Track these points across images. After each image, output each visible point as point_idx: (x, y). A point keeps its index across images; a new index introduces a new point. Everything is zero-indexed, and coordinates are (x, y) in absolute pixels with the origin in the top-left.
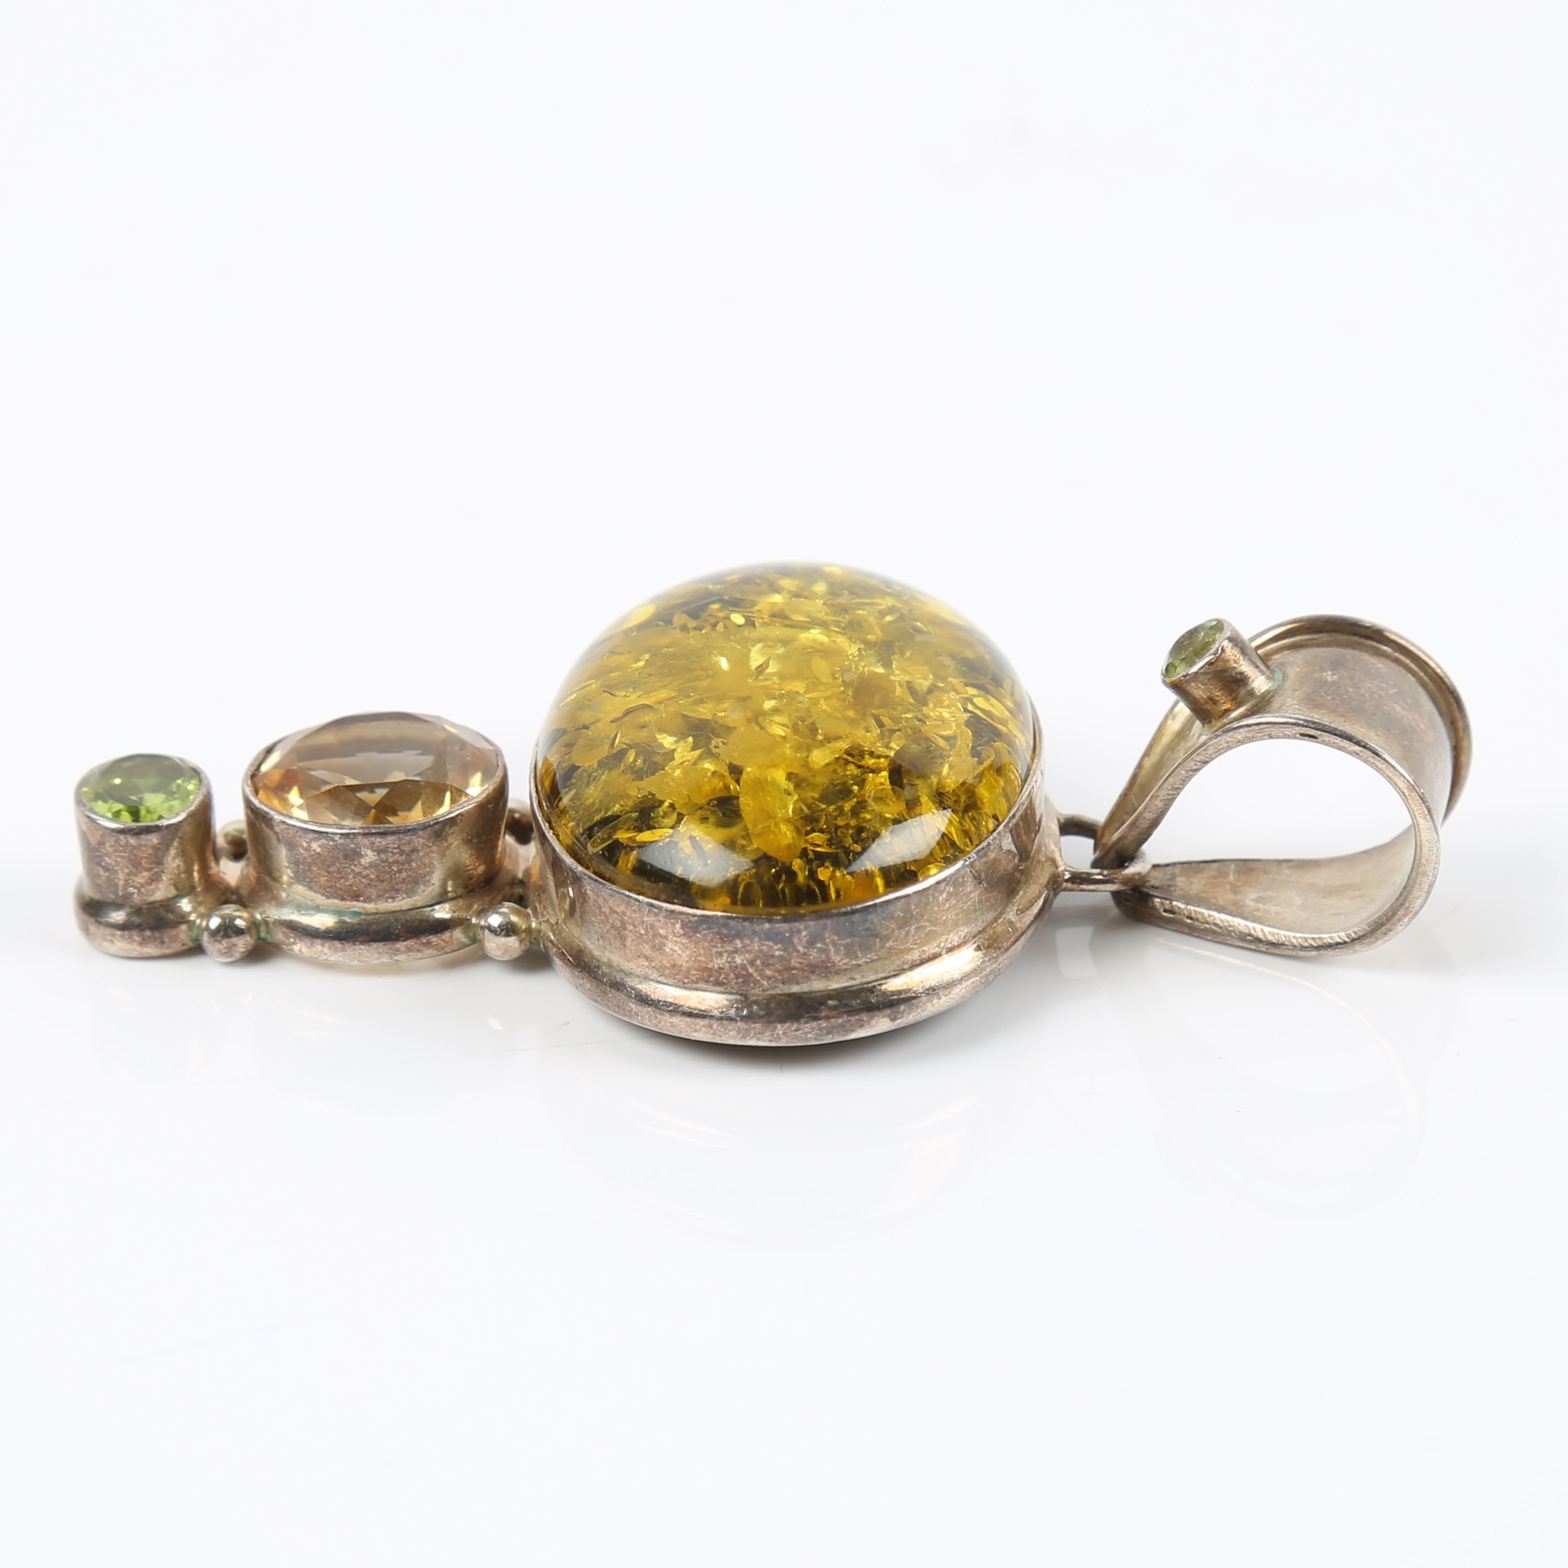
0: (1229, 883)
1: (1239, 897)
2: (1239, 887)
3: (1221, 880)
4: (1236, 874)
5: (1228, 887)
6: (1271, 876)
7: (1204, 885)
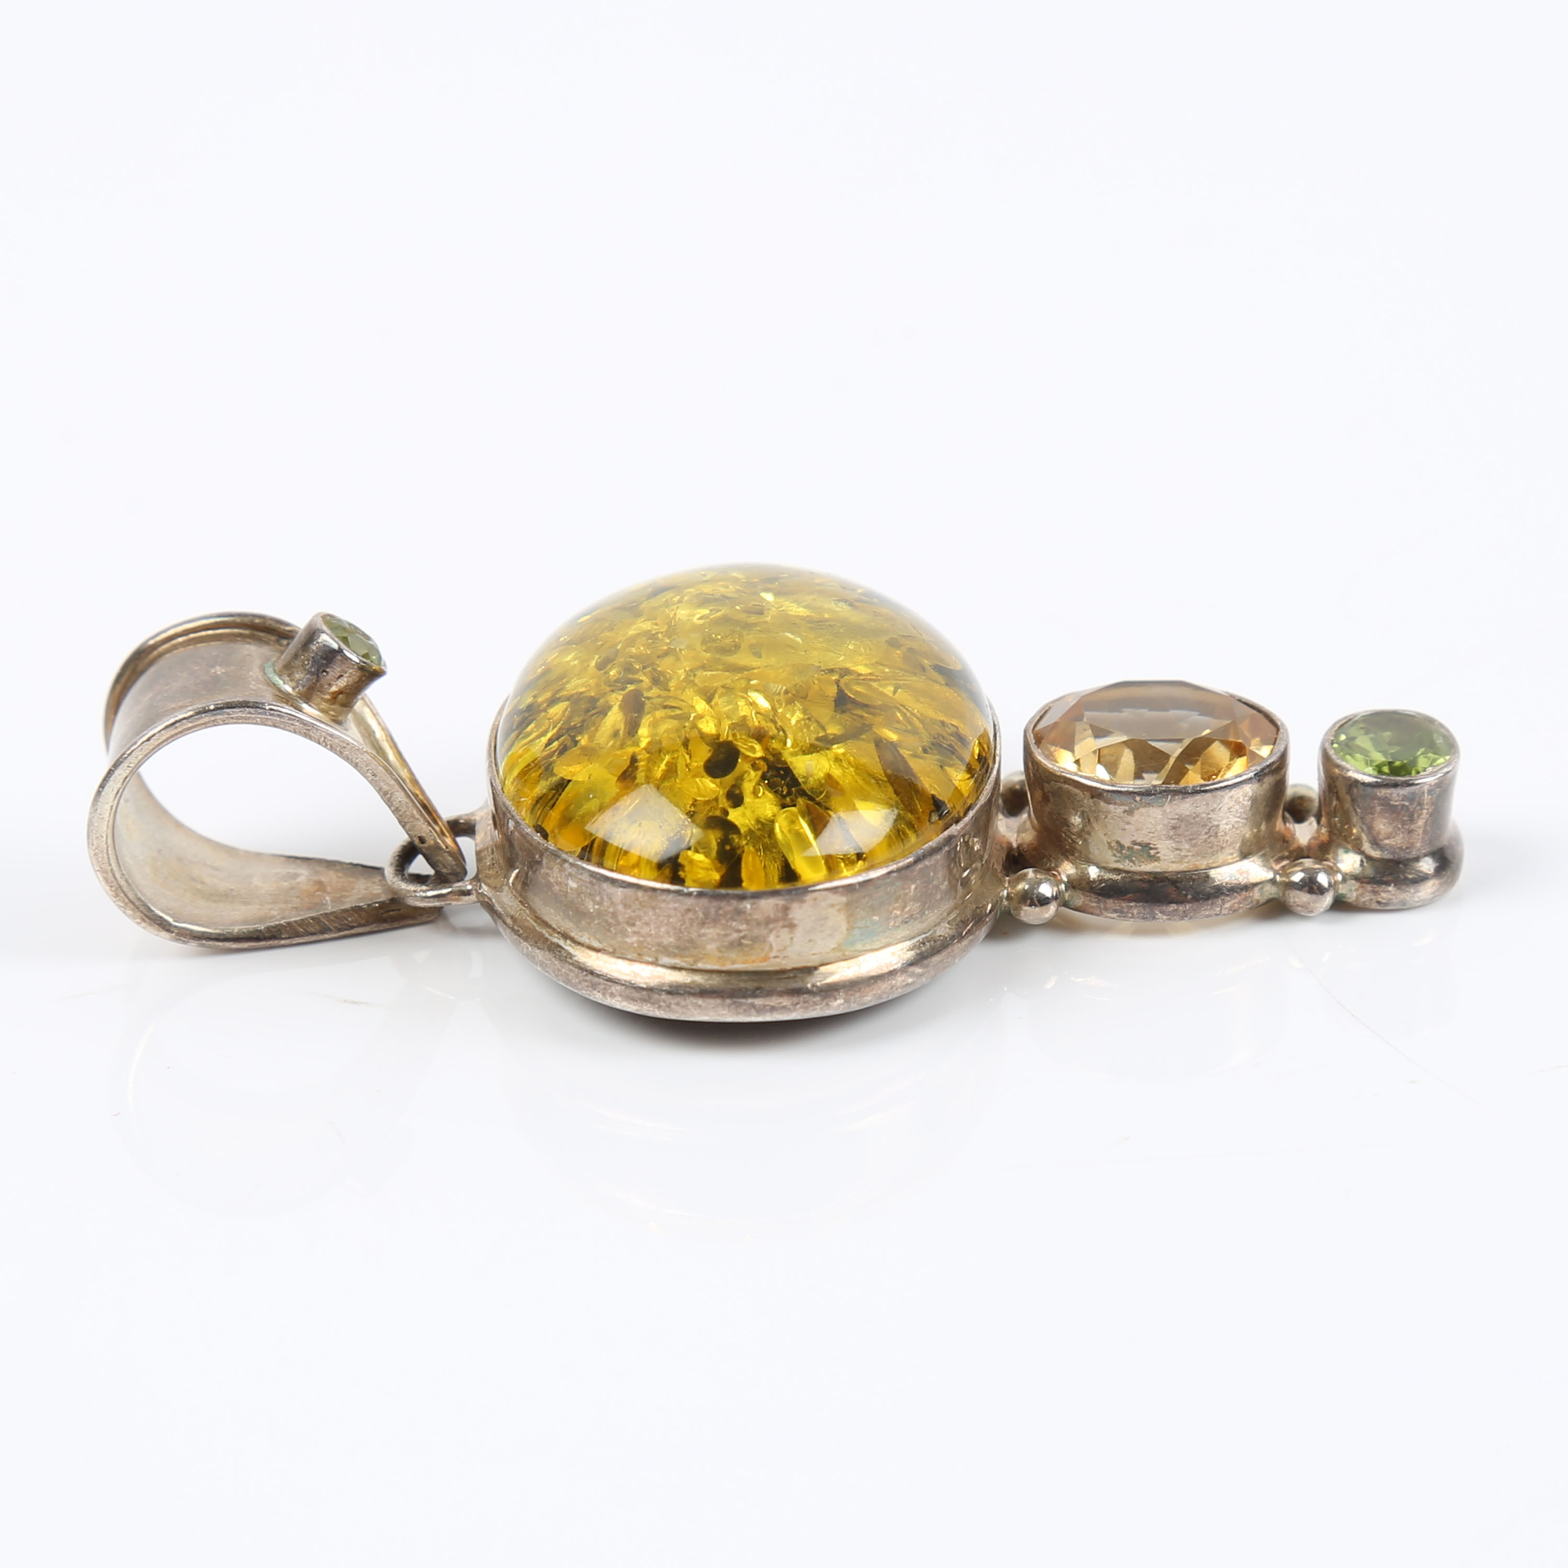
0: (329, 893)
1: (315, 878)
2: (318, 890)
3: (338, 895)
4: (324, 902)
5: (329, 889)
6: (290, 905)
7: (353, 889)
